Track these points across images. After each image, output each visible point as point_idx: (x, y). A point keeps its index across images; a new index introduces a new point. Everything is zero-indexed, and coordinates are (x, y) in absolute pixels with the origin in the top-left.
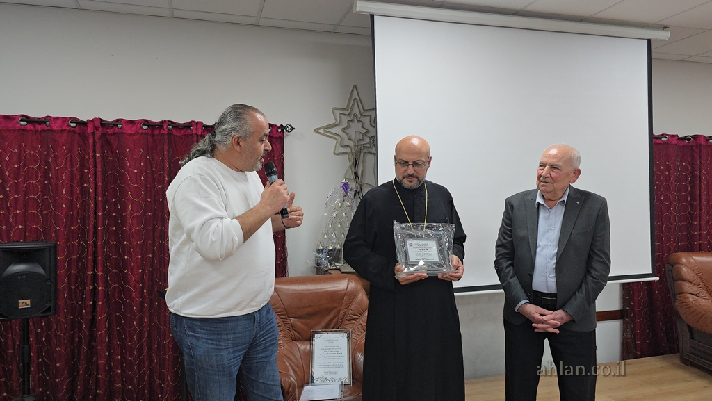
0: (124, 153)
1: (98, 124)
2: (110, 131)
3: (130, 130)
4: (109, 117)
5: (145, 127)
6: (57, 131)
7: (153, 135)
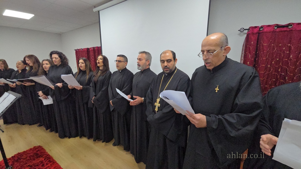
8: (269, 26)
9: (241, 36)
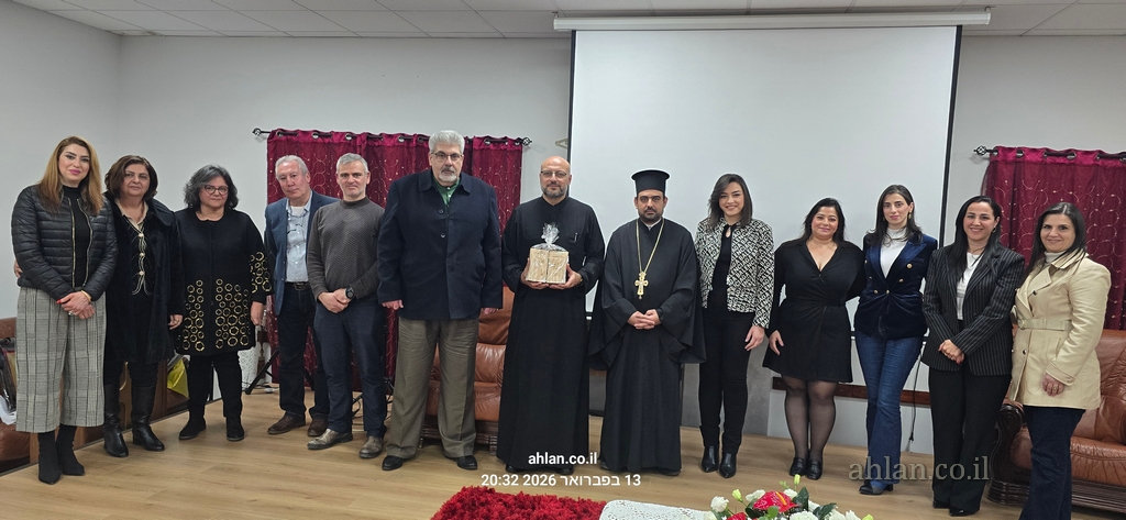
0: (383, 162)
1: (364, 138)
2: (377, 144)
3: (389, 143)
4: (376, 133)
5: (402, 141)
6: (336, 144)
7: (408, 147)
8: (1034, 150)
9: (976, 163)
